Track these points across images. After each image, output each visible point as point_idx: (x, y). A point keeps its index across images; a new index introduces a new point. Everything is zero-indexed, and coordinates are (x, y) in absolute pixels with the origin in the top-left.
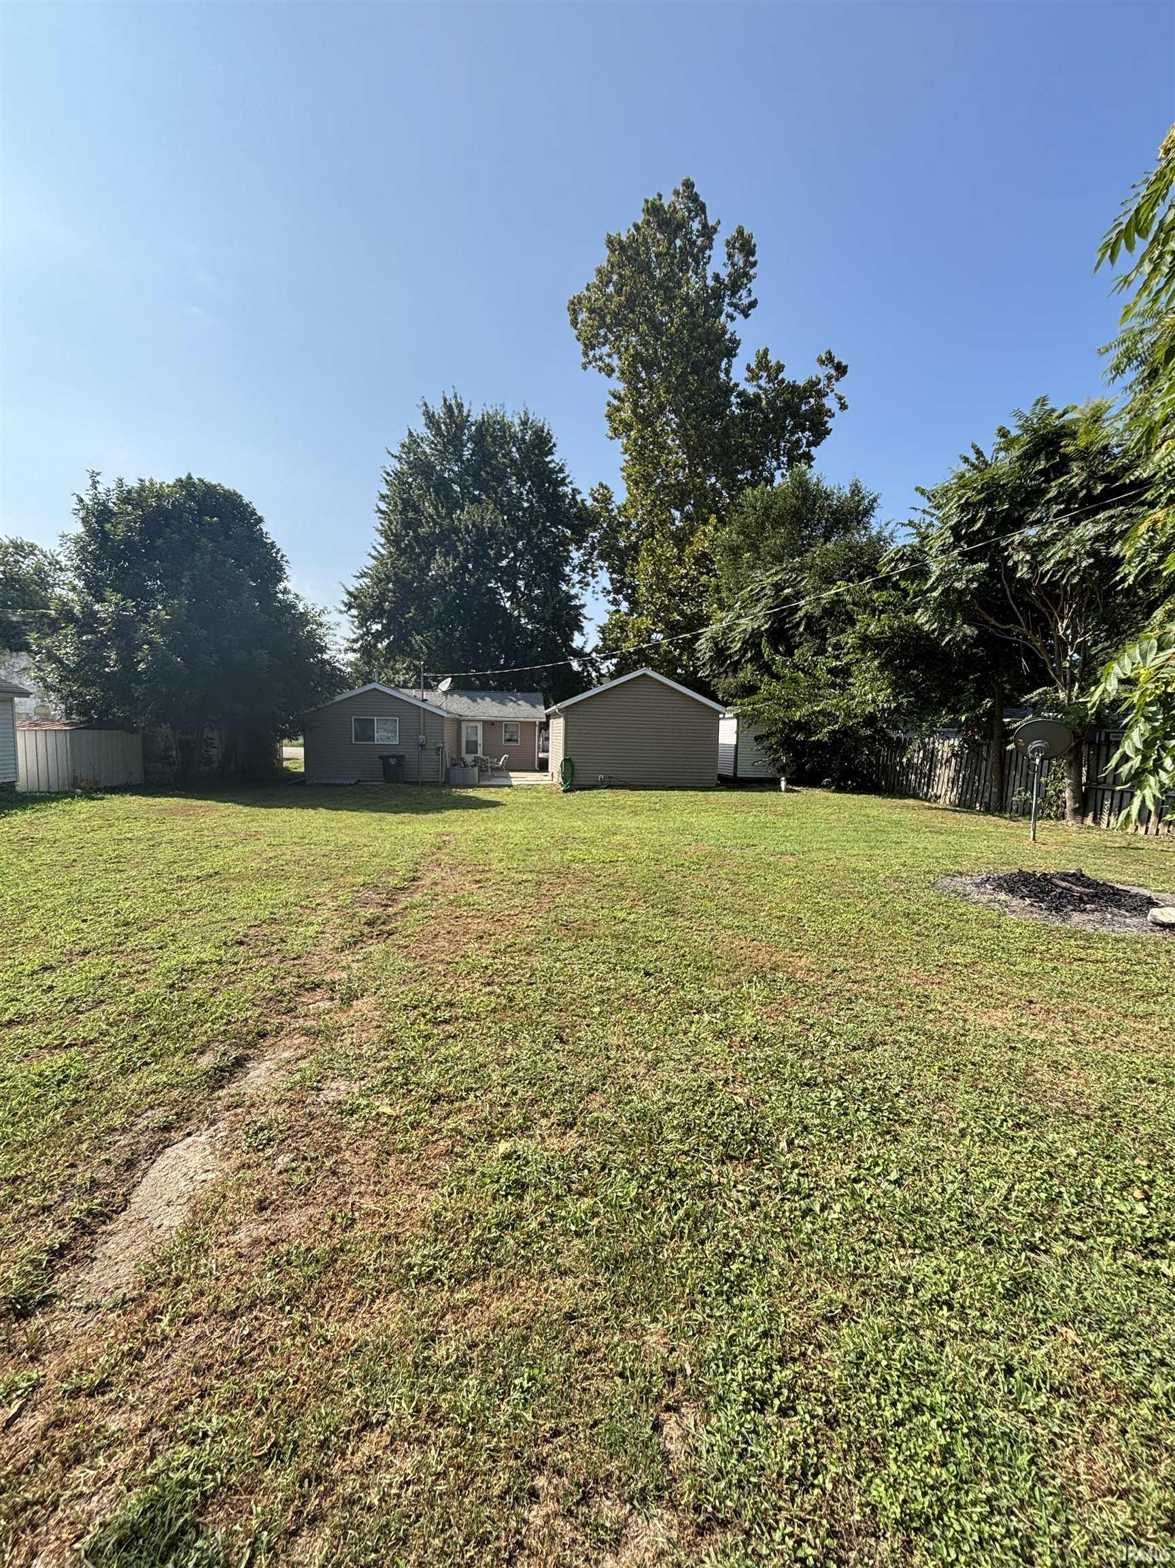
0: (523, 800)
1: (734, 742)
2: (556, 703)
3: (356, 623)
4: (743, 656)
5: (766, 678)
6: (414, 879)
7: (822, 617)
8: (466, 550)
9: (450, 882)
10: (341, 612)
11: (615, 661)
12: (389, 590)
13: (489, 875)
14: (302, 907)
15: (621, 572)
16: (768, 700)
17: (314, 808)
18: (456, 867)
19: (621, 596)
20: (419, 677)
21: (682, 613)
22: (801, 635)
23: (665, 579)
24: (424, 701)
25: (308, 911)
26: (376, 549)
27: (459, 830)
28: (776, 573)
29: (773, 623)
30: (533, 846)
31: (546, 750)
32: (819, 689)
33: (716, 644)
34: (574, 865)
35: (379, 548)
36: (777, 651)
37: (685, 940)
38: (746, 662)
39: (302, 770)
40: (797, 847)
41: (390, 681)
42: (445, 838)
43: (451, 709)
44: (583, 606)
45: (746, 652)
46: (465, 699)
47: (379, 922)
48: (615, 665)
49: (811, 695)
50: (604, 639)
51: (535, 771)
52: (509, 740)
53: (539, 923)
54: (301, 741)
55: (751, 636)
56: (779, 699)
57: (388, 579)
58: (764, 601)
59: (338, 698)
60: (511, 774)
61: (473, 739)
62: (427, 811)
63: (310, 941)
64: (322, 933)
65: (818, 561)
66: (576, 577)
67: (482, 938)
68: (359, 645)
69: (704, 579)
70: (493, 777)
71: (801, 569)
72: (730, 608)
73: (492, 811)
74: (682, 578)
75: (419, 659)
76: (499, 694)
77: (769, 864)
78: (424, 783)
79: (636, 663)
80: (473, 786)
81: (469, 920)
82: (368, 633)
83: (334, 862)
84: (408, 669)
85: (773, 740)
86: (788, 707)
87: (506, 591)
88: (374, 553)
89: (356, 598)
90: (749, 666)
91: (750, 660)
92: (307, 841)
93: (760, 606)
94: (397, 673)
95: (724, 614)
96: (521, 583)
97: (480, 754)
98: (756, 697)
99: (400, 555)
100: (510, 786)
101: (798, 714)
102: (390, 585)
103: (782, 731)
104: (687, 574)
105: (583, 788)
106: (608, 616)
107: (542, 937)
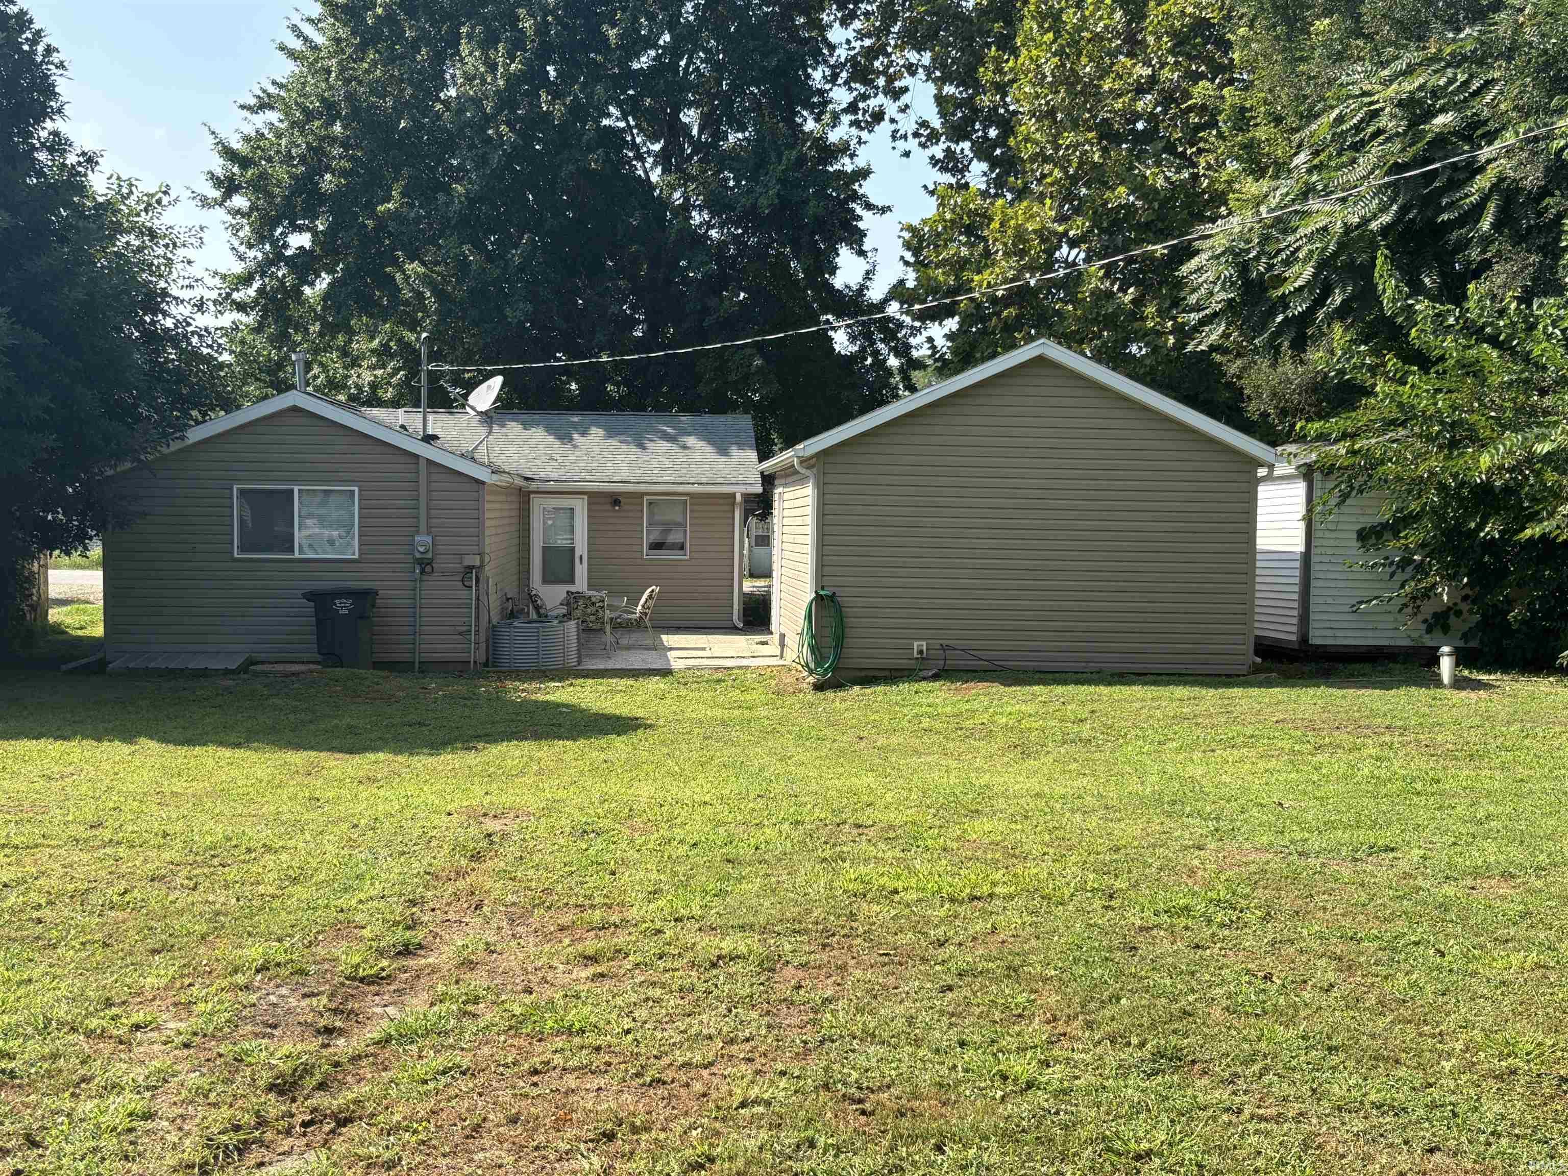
0: (703, 711)
1: (1301, 548)
2: (789, 443)
3: (246, 231)
4: (1319, 302)
5: (1392, 362)
6: (406, 951)
7: (1545, 192)
8: (542, 29)
9: (511, 959)
10: (205, 203)
11: (952, 324)
12: (333, 140)
13: (621, 939)
14: (89, 1034)
15: (967, 78)
16: (1393, 423)
17: (128, 737)
18: (526, 913)
19: (966, 145)
20: (413, 373)
21: (1141, 188)
22: (1486, 241)
23: (1091, 92)
24: (429, 439)
25: (106, 1048)
26: (300, 35)
27: (533, 802)
28: (1409, 71)
29: (1404, 210)
30: (744, 851)
31: (763, 572)
32: (1543, 392)
33: (1244, 268)
34: (865, 908)
35: (309, 30)
36: (1417, 289)
37: (1222, 1150)
38: (1330, 318)
39: (98, 631)
40: (1515, 852)
41: (334, 385)
42: (491, 825)
43: (500, 461)
44: (863, 174)
45: (1327, 292)
46: (538, 434)
47: (310, 1083)
48: (950, 337)
49: (1518, 410)
50: (920, 265)
51: (733, 630)
52: (657, 546)
53: (781, 1090)
54: (96, 551)
55: (1342, 246)
56: (1428, 420)
57: (330, 110)
58: (1375, 150)
59: (195, 435)
60: (669, 640)
61: (561, 541)
62: (436, 746)
63: (109, 1143)
64: (148, 1116)
65: (1530, 33)
66: (841, 96)
67: (610, 1137)
68: (252, 292)
69: (1202, 91)
70: (617, 646)
71: (1480, 59)
72: (1281, 168)
73: (620, 744)
74: (1140, 90)
75: (414, 326)
76: (631, 419)
77: (1444, 907)
78: (427, 668)
79: (1009, 328)
80: (564, 674)
81: (571, 1081)
82: (277, 257)
83: (183, 898)
84: (383, 353)
85: (1412, 537)
86: (1453, 444)
87: (655, 139)
88: (296, 44)
89: (245, 162)
90: (1338, 330)
91: (1341, 313)
92: (107, 835)
93: (1365, 162)
94: (355, 363)
95: (1265, 185)
96: (690, 117)
97: (581, 584)
98: (1361, 417)
99: (362, 48)
100: (666, 672)
101: (1485, 461)
102: (338, 128)
103: (1438, 513)
104: (1153, 80)
105: (868, 679)
106: (933, 202)
107: (789, 1138)
